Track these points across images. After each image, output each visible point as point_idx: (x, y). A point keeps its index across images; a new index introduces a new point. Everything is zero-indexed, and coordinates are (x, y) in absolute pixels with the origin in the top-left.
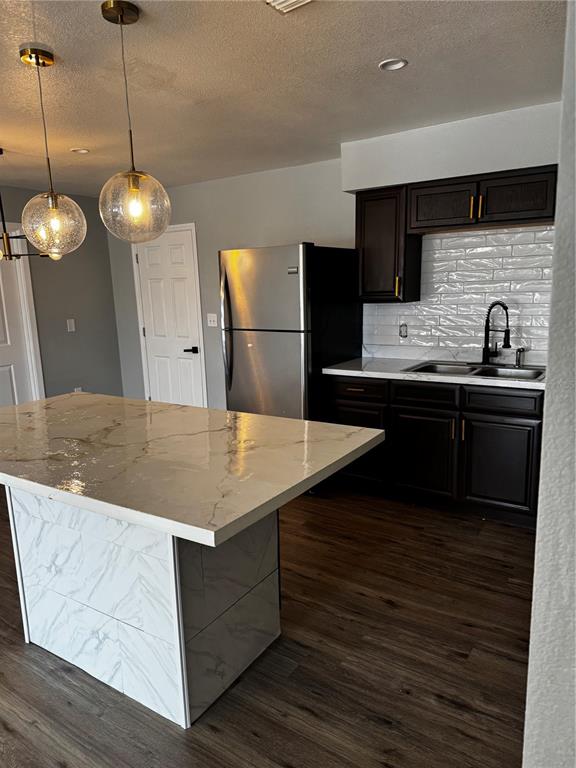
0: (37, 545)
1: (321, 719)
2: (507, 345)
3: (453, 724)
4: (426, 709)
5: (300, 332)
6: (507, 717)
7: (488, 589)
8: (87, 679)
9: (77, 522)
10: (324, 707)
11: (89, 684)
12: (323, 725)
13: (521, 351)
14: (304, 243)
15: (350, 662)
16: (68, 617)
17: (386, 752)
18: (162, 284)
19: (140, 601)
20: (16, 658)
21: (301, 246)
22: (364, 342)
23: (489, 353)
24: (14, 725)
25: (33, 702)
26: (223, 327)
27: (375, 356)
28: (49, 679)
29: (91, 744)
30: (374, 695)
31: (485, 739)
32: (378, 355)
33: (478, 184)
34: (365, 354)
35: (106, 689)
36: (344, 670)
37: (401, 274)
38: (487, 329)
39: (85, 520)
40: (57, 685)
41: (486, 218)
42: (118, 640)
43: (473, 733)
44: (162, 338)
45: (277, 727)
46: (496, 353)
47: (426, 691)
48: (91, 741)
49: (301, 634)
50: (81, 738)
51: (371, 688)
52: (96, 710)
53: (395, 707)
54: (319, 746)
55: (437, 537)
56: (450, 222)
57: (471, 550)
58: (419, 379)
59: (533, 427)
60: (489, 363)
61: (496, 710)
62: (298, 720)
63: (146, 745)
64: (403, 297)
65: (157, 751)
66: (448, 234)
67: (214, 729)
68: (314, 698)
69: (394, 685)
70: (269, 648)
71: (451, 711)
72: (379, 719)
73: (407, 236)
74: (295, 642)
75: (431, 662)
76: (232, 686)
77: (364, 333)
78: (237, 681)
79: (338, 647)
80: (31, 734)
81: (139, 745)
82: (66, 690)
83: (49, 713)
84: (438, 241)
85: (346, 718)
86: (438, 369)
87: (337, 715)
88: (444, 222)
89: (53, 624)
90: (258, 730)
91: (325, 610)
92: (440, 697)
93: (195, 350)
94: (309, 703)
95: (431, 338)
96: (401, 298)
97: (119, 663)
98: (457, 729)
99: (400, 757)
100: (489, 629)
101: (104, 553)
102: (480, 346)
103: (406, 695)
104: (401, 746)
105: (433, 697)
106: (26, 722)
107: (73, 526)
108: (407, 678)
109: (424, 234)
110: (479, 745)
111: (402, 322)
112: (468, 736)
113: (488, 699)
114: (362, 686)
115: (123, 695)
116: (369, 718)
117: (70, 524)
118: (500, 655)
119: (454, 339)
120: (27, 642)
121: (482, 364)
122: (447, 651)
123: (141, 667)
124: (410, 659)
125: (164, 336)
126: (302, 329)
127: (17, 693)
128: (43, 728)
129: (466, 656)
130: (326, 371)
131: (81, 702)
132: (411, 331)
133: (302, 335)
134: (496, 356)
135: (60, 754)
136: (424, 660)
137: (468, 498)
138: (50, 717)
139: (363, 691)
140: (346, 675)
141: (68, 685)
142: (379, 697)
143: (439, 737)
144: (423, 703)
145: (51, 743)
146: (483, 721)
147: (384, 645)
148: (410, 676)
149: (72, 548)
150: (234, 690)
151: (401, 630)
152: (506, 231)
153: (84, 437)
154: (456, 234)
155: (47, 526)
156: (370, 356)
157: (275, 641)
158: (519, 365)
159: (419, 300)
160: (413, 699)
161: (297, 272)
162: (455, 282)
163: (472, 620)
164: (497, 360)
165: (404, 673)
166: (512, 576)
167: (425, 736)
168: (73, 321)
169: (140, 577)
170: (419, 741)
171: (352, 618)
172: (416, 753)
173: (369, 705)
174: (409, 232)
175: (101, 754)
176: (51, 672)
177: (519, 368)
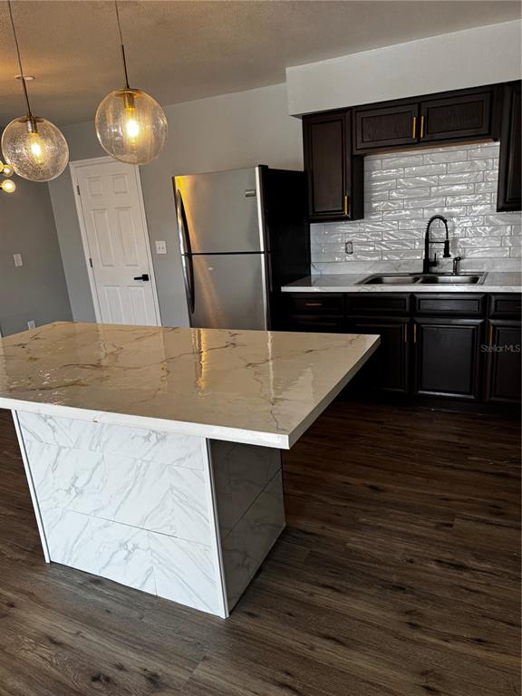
0: (54, 470)
1: (344, 593)
2: (447, 255)
3: (456, 582)
4: (432, 573)
5: (260, 253)
6: (498, 571)
7: (453, 468)
8: (117, 587)
9: (99, 444)
10: (344, 583)
11: (121, 592)
12: (347, 598)
13: (457, 259)
14: (260, 166)
15: (354, 543)
16: (92, 533)
17: (407, 613)
18: (106, 215)
19: (172, 511)
20: (41, 578)
21: (257, 169)
22: (312, 260)
23: (429, 263)
24: (61, 638)
25: (72, 615)
26: (183, 253)
27: (323, 273)
28: (81, 592)
29: (141, 645)
30: (383, 568)
31: (486, 591)
32: (326, 272)
33: (419, 104)
34: (313, 272)
35: (139, 594)
36: (351, 550)
37: (349, 193)
38: (427, 241)
39: (107, 441)
40: (91, 597)
41: (427, 138)
42: (149, 548)
43: (476, 588)
45: (309, 606)
46: (435, 263)
47: (426, 558)
48: (140, 642)
49: (304, 524)
50: (129, 641)
51: (379, 562)
52: (135, 614)
53: (405, 575)
54: (350, 617)
55: (398, 428)
56: (394, 142)
57: (429, 436)
58: (373, 290)
59: (477, 326)
60: (429, 272)
61: (489, 567)
62: (323, 597)
63: (194, 638)
64: (352, 215)
65: (204, 641)
66: (388, 155)
67: (250, 614)
68: (333, 577)
69: (398, 557)
70: (278, 539)
71: (452, 572)
72: (394, 586)
73: (353, 156)
74: (301, 531)
75: (423, 534)
76: (256, 576)
77: (312, 251)
78: (260, 571)
79: (340, 531)
80: (78, 643)
81: (186, 638)
82: (100, 599)
83: (91, 622)
84: (379, 161)
85: (365, 590)
86: (385, 281)
87: (357, 588)
88: (389, 142)
89: (76, 541)
90: (290, 610)
91: (318, 500)
92: (439, 562)
93: (145, 278)
94: (329, 582)
95: (376, 253)
96: (349, 216)
97: (152, 569)
98: (461, 587)
99: (420, 615)
100: (464, 501)
101: (130, 470)
102: (420, 257)
103: (410, 564)
104: (418, 606)
105: (434, 563)
106: (70, 633)
107: (93, 448)
108: (406, 550)
109: (366, 155)
110: (484, 597)
111: (347, 240)
112: (471, 590)
113: (479, 558)
114: (370, 562)
115: (156, 597)
116: (385, 587)
117: (90, 447)
118: (478, 521)
119: (397, 253)
120: (48, 561)
121: (423, 273)
122: (434, 522)
123: (174, 569)
124: (405, 533)
125: (112, 266)
126: (262, 250)
127: (53, 609)
128: (88, 636)
129: (451, 525)
130: (285, 289)
131: (120, 609)
132: (356, 247)
133: (263, 255)
134: (435, 266)
135: (114, 657)
136: (416, 533)
137: (420, 392)
138: (92, 626)
139: (373, 565)
140: (354, 554)
141: (100, 594)
142: (388, 569)
143: (448, 595)
144: (427, 569)
145: (102, 649)
146: (481, 577)
147: (380, 524)
148: (409, 548)
149: (94, 470)
150: (258, 580)
151: (391, 510)
152: (441, 150)
153: (95, 363)
154: (394, 154)
155: (63, 451)
156: (319, 273)
157: (283, 532)
158: (456, 273)
159: (363, 218)
160: (418, 567)
161: (255, 195)
162: (397, 199)
163: (447, 495)
164: (435, 269)
165: (403, 546)
166: (470, 455)
167: (437, 596)
168: (19, 255)
169: (172, 488)
170: (432, 601)
171: (344, 504)
172: (433, 611)
173: (382, 576)
174: (356, 153)
175: (153, 652)
176: (81, 586)
177: (457, 275)
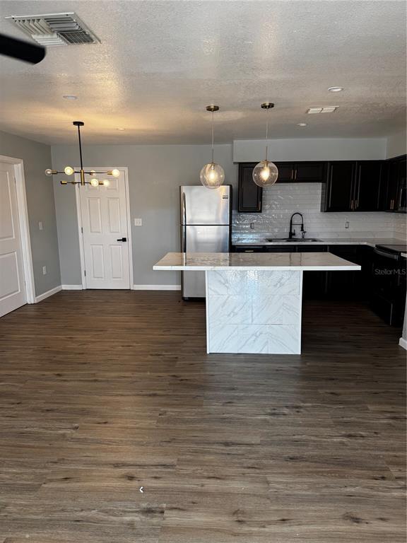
44: (98, 234)
